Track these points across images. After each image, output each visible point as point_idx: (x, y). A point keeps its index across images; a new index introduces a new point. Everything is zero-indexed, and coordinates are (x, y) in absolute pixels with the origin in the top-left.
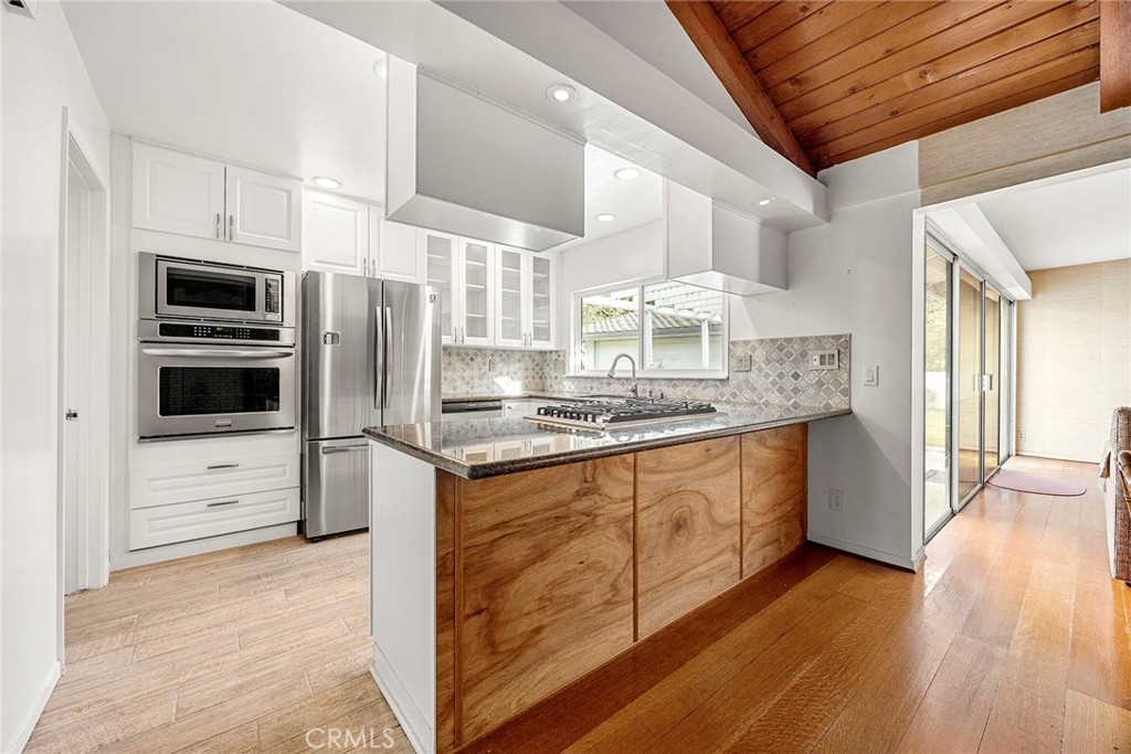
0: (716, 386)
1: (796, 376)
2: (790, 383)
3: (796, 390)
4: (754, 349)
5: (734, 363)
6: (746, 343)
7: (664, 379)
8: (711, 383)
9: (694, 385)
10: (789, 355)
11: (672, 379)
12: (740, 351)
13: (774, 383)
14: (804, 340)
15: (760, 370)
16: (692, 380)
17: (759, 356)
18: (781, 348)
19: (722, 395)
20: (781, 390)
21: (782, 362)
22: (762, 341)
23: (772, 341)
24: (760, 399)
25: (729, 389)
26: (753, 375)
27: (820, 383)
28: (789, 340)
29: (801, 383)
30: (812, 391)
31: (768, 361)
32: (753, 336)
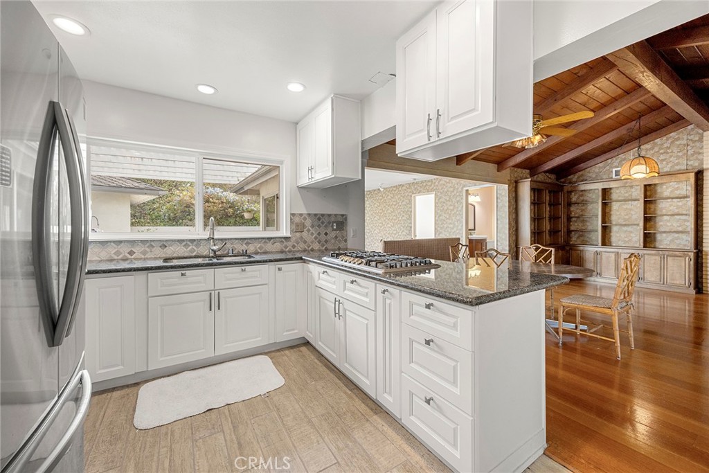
0: (282, 241)
1: (326, 234)
2: (323, 238)
3: (326, 241)
4: (305, 219)
5: (294, 227)
6: (301, 215)
7: (236, 239)
8: (278, 240)
9: (265, 242)
10: (323, 223)
11: (245, 239)
12: (297, 220)
13: (316, 238)
14: (329, 215)
15: (309, 230)
16: (263, 238)
17: (308, 223)
18: (319, 219)
19: (286, 247)
20: (319, 242)
21: (319, 226)
22: (309, 215)
23: (315, 215)
24: (309, 247)
25: (290, 243)
26: (305, 234)
27: (336, 237)
28: (323, 215)
29: (328, 237)
30: (333, 241)
31: (313, 226)
32: (304, 211)
